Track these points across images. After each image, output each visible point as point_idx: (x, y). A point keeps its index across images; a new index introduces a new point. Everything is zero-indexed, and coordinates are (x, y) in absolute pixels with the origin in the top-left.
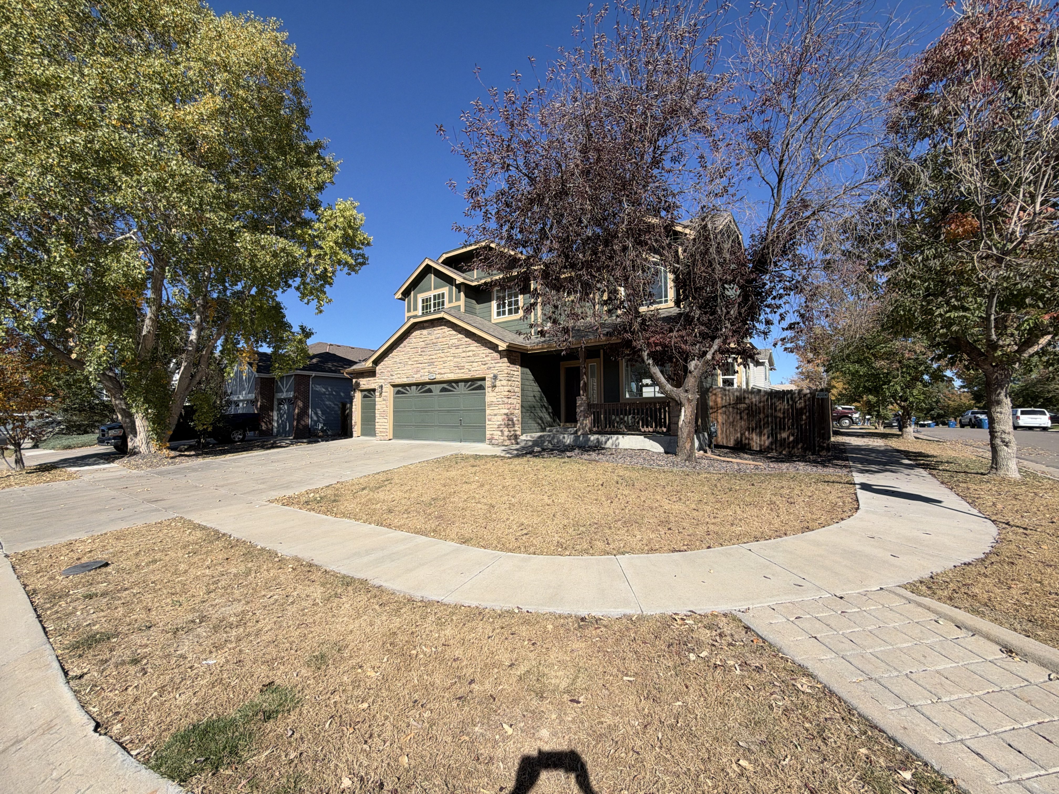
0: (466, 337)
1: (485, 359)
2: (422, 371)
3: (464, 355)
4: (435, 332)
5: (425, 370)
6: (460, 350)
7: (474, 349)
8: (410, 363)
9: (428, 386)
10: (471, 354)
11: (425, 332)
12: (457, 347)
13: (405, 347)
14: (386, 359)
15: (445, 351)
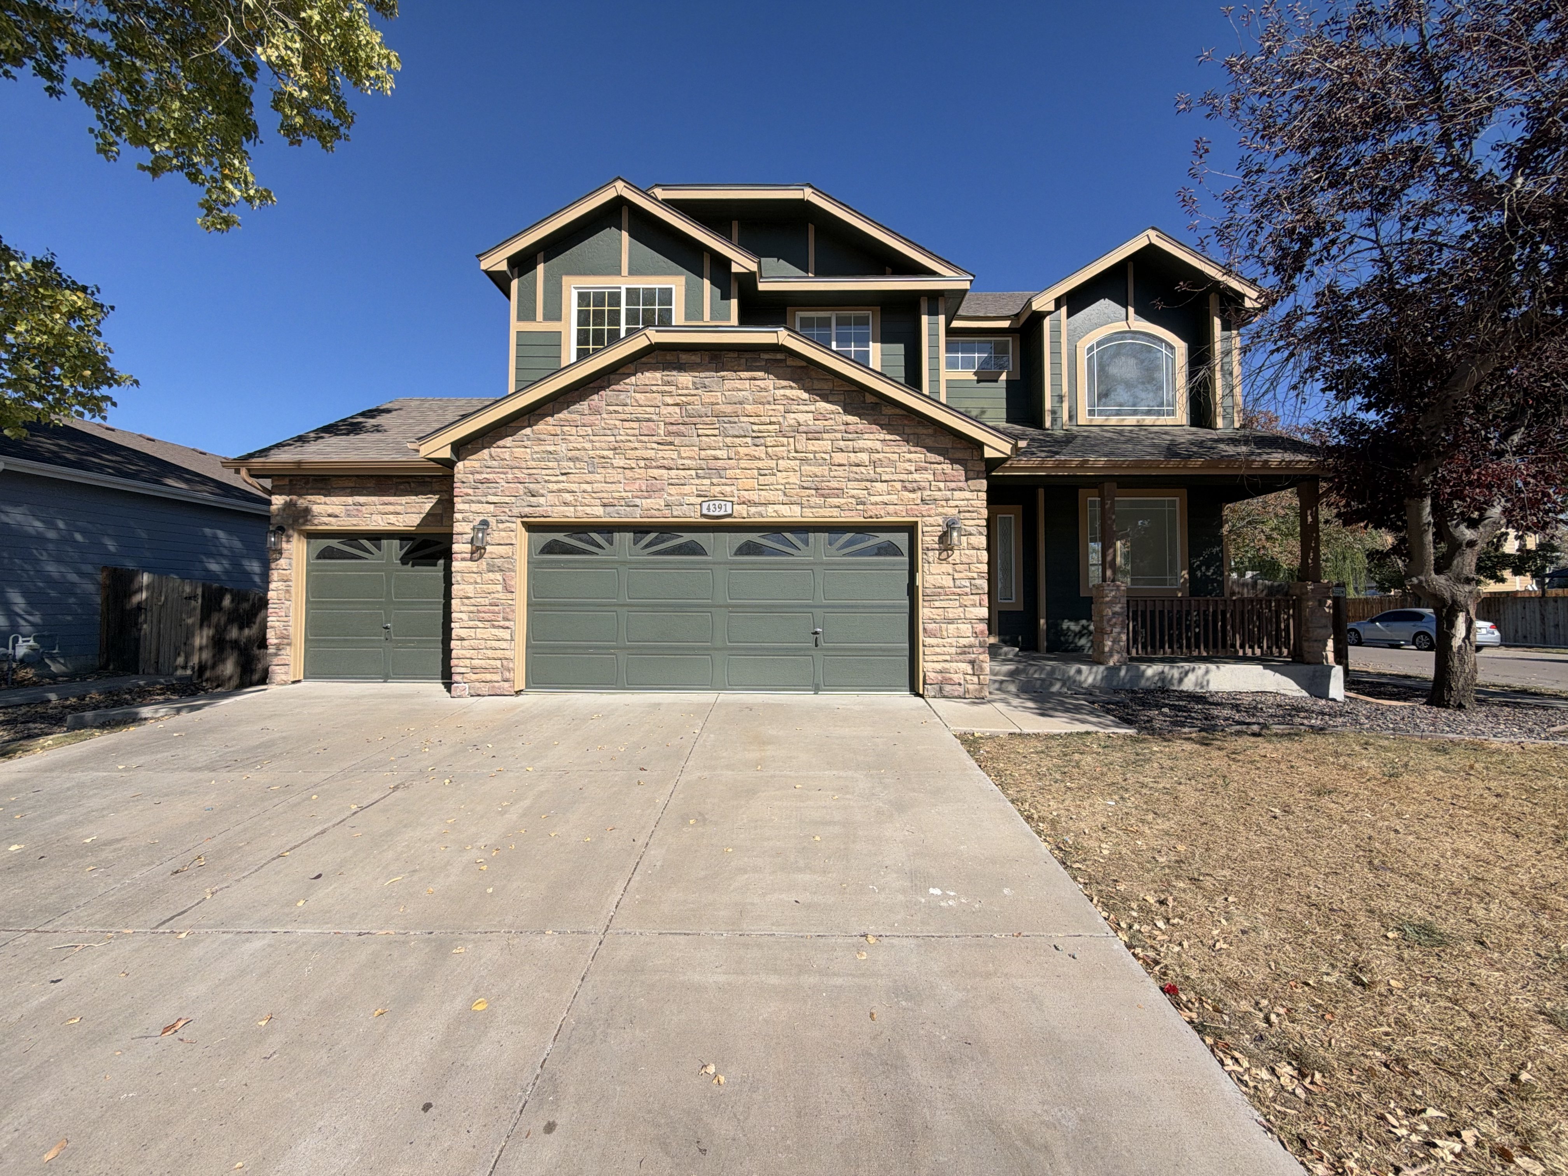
0: (847, 411)
1: (916, 476)
2: (673, 490)
3: (839, 457)
4: (728, 384)
5: (687, 489)
6: (827, 445)
7: (878, 445)
8: (619, 462)
9: (686, 537)
10: (864, 457)
11: (685, 379)
12: (814, 435)
13: (596, 412)
14: (508, 441)
15: (769, 441)
